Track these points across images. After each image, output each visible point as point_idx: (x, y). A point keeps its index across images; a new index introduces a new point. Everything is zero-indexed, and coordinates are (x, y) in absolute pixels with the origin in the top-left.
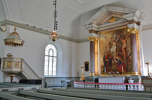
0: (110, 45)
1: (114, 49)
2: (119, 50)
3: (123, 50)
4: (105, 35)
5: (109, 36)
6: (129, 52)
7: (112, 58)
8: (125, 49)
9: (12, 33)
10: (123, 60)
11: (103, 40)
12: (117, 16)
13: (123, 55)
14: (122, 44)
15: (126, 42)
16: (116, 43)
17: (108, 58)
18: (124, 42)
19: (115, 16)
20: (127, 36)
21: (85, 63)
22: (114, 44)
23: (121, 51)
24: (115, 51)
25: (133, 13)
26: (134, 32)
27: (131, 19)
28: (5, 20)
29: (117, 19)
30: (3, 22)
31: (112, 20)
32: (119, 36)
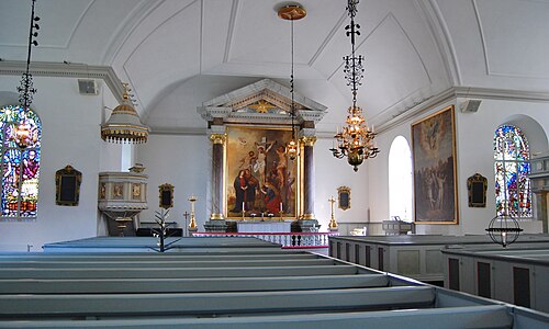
0: (253, 158)
1: (260, 166)
2: (271, 170)
3: (279, 171)
4: (243, 135)
5: (251, 139)
6: (291, 176)
7: (257, 184)
8: (284, 169)
9: (118, 109)
10: (279, 190)
11: (235, 144)
12: (273, 102)
13: (279, 181)
14: (278, 159)
15: (286, 156)
16: (266, 154)
17: (247, 184)
18: (282, 155)
19: (268, 100)
21: (162, 187)
22: (262, 156)
23: (275, 172)
24: (262, 171)
25: (321, 109)
26: (311, 144)
27: (310, 119)
28: (100, 64)
29: (272, 107)
30: (88, 68)
31: (262, 107)
32: (272, 143)
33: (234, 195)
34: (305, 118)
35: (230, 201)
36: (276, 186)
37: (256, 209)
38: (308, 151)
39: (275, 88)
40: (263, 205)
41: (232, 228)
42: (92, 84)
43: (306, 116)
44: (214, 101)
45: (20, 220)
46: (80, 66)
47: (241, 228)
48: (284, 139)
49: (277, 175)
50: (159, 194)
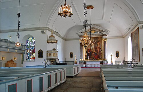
1: (93, 47)
2: (96, 48)
3: (98, 48)
6: (101, 49)
7: (92, 52)
8: (99, 47)
9: (50, 36)
10: (98, 53)
12: (96, 30)
14: (97, 45)
15: (99, 44)
16: (94, 44)
17: (89, 52)
18: (98, 44)
19: (94, 30)
20: (100, 41)
21: (70, 53)
23: (97, 48)
24: (93, 48)
25: (107, 31)
26: (106, 40)
27: (105, 34)
28: (46, 27)
29: (96, 32)
30: (43, 28)
31: (93, 32)
32: (96, 41)
33: (86, 55)
34: (103, 34)
35: (85, 56)
36: (97, 52)
37: (92, 58)
38: (105, 42)
39: (95, 27)
40: (93, 57)
41: (85, 63)
42: (44, 31)
43: (104, 33)
44: (80, 31)
45: (33, 61)
46: (42, 28)
47: (87, 63)
48: (99, 39)
49: (97, 49)
50: (70, 55)
